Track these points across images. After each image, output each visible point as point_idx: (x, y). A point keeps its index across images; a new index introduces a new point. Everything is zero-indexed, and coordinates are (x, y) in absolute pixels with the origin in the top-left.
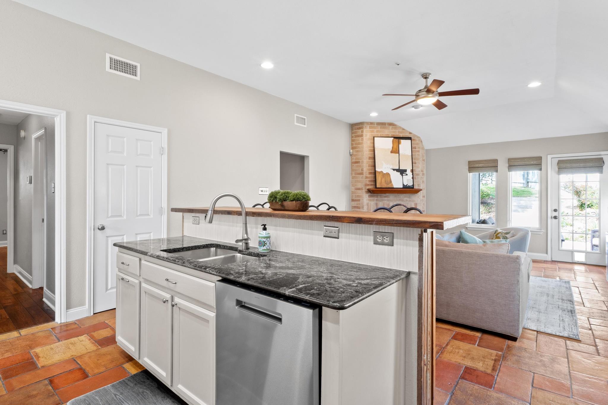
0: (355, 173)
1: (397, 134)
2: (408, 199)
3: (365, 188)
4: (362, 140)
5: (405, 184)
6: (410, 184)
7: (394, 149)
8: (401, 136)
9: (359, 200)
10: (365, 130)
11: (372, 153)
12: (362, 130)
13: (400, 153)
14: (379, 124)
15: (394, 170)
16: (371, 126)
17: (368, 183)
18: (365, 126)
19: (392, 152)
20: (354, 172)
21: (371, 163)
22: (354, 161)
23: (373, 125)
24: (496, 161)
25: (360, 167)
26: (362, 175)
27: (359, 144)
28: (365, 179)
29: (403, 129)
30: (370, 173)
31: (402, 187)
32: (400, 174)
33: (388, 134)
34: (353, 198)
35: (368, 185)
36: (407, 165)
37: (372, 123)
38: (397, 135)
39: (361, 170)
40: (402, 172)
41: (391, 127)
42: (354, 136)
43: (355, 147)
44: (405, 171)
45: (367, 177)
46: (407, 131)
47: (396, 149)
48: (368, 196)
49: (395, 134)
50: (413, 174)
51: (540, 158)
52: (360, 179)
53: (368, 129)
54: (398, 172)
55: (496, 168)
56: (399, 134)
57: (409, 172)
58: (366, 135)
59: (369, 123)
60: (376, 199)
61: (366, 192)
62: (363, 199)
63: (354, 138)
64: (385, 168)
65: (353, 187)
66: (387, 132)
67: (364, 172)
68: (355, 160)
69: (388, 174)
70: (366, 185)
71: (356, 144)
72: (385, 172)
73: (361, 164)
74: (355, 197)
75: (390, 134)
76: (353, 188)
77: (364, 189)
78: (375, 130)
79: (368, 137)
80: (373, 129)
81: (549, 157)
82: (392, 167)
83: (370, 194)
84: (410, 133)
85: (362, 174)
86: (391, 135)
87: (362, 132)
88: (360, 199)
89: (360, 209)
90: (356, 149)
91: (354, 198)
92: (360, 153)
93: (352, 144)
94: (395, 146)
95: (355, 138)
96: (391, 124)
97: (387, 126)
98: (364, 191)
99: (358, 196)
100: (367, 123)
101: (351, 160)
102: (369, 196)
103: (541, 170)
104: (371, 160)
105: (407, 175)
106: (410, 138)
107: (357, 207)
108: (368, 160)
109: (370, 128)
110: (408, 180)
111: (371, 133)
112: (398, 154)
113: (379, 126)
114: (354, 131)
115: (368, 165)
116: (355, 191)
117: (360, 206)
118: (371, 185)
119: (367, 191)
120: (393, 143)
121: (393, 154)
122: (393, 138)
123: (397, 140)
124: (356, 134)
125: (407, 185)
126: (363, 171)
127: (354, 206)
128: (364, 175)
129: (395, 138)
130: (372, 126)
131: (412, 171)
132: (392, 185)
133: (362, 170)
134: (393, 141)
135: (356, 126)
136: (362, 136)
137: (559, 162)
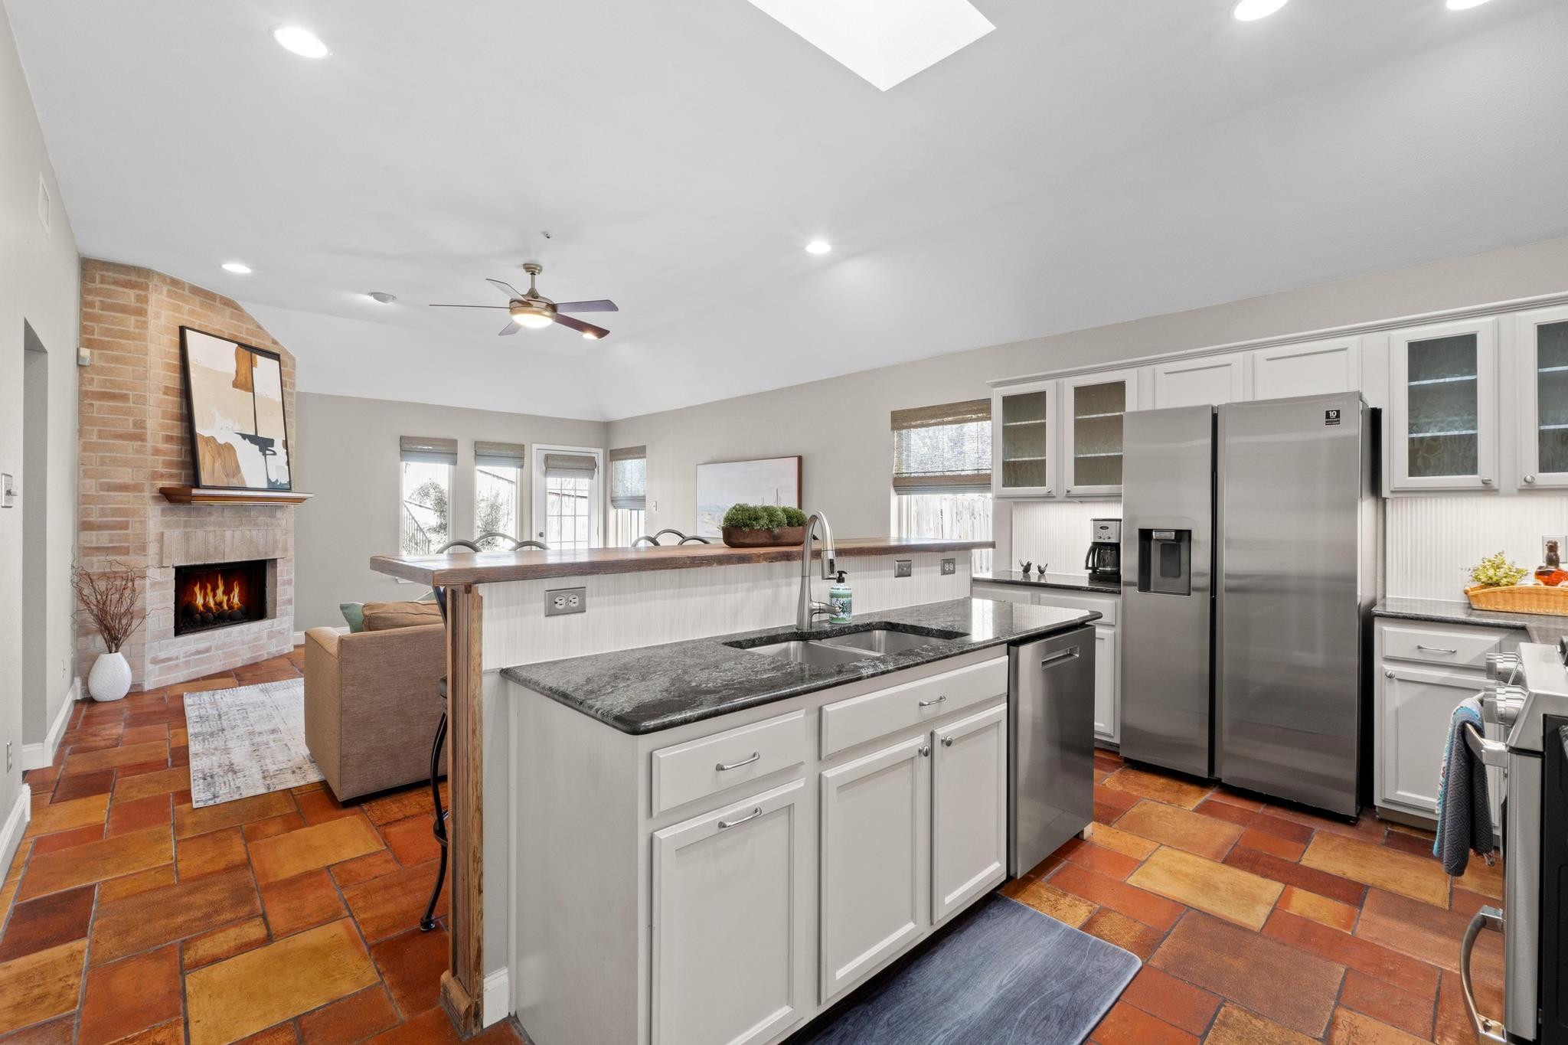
0: (99, 431)
1: (244, 336)
3: (152, 485)
4: (144, 325)
5: (273, 480)
6: (284, 480)
7: (242, 378)
8: (253, 345)
9: (124, 526)
10: (153, 297)
11: (173, 374)
12: (142, 293)
13: (255, 391)
14: (196, 291)
15: (244, 436)
16: (174, 291)
17: (161, 469)
18: (156, 285)
19: (236, 385)
20: (95, 428)
21: (170, 406)
22: (95, 388)
23: (179, 289)
24: (453, 443)
25: (128, 412)
26: (141, 443)
27: (125, 335)
28: (153, 455)
29: (260, 327)
30: (169, 439)
31: (265, 486)
32: (260, 450)
33: (220, 330)
34: (86, 519)
35: (162, 476)
36: (274, 428)
37: (175, 282)
38: (244, 339)
39: (135, 424)
40: (264, 445)
41: (228, 311)
42: (97, 304)
43: (101, 341)
44: (270, 442)
45: (156, 452)
46: (268, 335)
47: (246, 378)
48: (160, 511)
49: (239, 334)
50: (287, 453)
51: (521, 447)
52: (132, 456)
53: (164, 297)
54: (253, 445)
55: (455, 456)
56: (248, 337)
57: (278, 446)
58: (158, 315)
59: (169, 281)
60: (185, 521)
61: (154, 498)
62: (143, 523)
63: (97, 311)
64: (222, 429)
65: (88, 481)
66: (216, 322)
67: (149, 433)
68: (101, 387)
69: (229, 448)
70: (156, 476)
71: (108, 332)
72: (221, 441)
73: (131, 405)
74: (105, 515)
75: (226, 331)
76: (91, 486)
77: (147, 487)
78: (187, 307)
79: (163, 321)
80: (181, 303)
81: (535, 446)
82: (238, 428)
83: (166, 504)
84: (275, 343)
85: (140, 438)
86: (229, 333)
87: (143, 299)
88: (128, 523)
89: (127, 553)
90: (108, 350)
91: (94, 518)
92: (130, 368)
93: (84, 329)
94: (243, 368)
95: (102, 309)
96: (228, 303)
97: (218, 304)
98: (148, 494)
99: (116, 512)
100: (163, 278)
101: (81, 385)
102: (163, 510)
103: (522, 467)
104: (171, 398)
105: (275, 454)
106: (276, 356)
107: (114, 547)
108: (161, 396)
109: (170, 294)
110: (278, 468)
111: (172, 313)
112: (252, 394)
113: (198, 300)
114: (98, 285)
115: (160, 412)
116: (102, 493)
117: (126, 545)
118: (171, 476)
119: (160, 497)
120: (236, 359)
121: (238, 390)
122: (236, 345)
123: (247, 353)
124: (109, 300)
125: (277, 481)
126: (145, 428)
127: (94, 545)
128: (150, 443)
129: (241, 345)
130: (178, 291)
131: (286, 444)
132: (242, 479)
133: (140, 424)
134: (237, 354)
135: (107, 270)
136: (141, 312)
137: (547, 458)
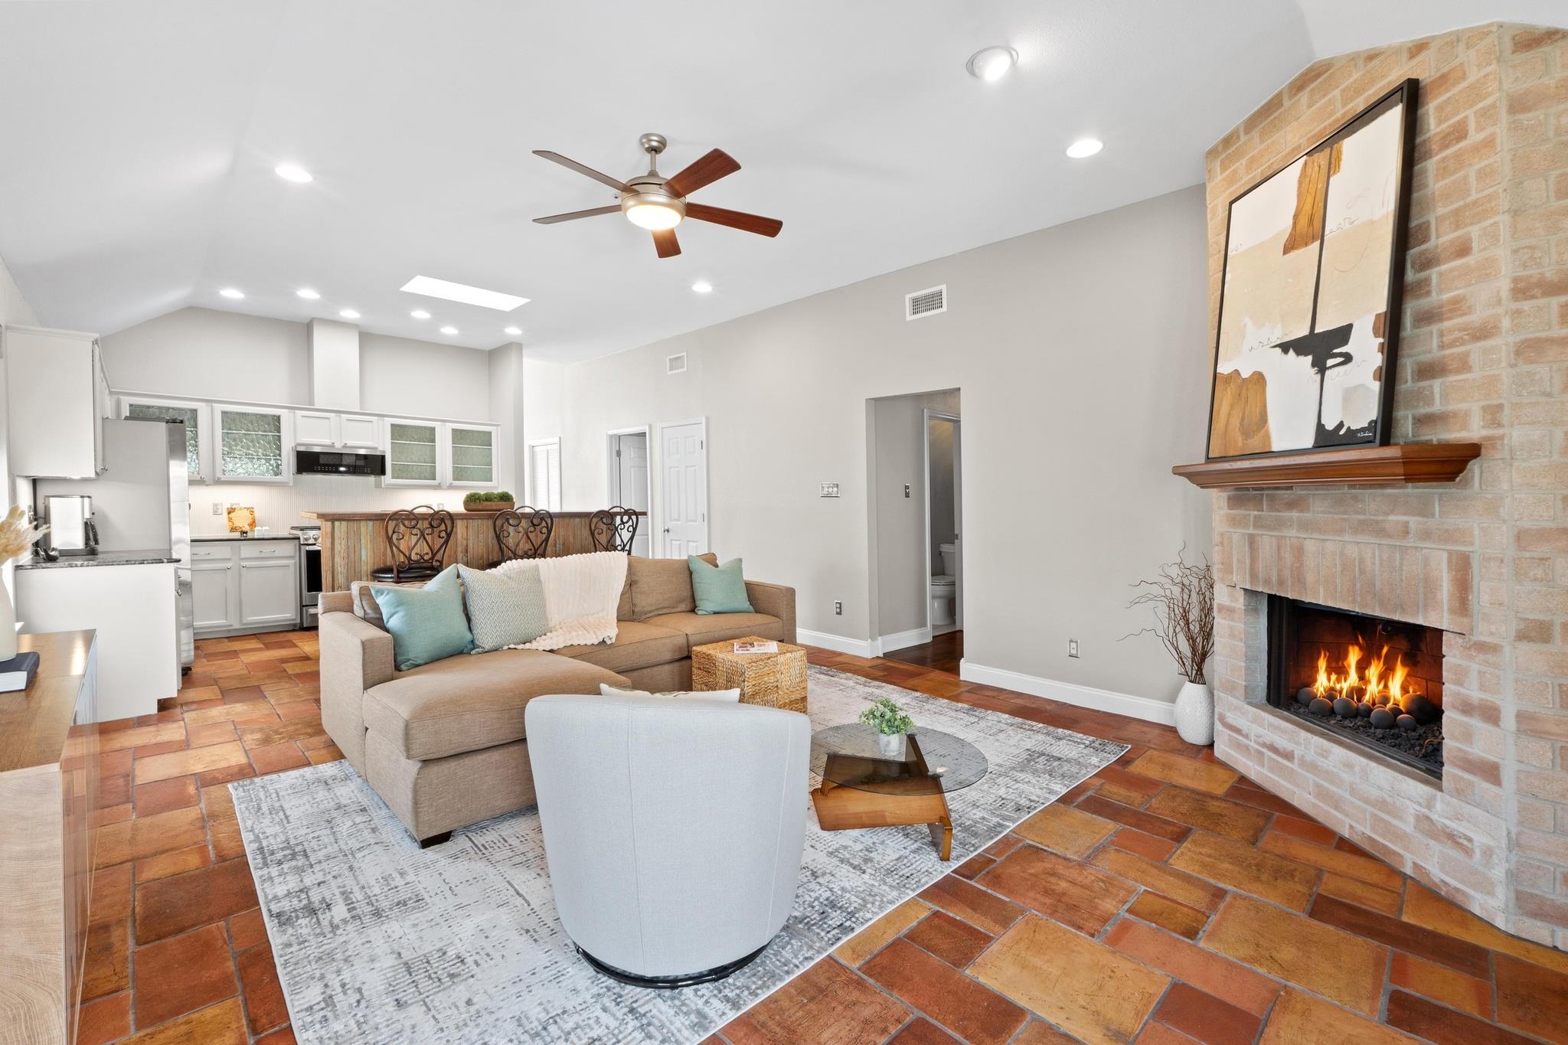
2: (1414, 522)
5: (1330, 426)
6: (1360, 418)
7: (1303, 224)
13: (1326, 231)
15: (1285, 347)
16: (1226, 158)
19: (1291, 245)
23: (1234, 143)
31: (1312, 442)
32: (1313, 365)
37: (1229, 142)
38: (1336, 122)
40: (1326, 349)
41: (1305, 96)
44: (1343, 334)
47: (1312, 214)
50: (1389, 349)
53: (1219, 177)
57: (1365, 340)
59: (1221, 148)
60: (1255, 517)
64: (1253, 348)
66: (1288, 138)
69: (1258, 383)
72: (1248, 373)
75: (1304, 140)
78: (1242, 163)
79: (1220, 213)
80: (1236, 165)
82: (1280, 334)
86: (1309, 140)
94: (1309, 197)
96: (1305, 80)
97: (1287, 103)
100: (1216, 152)
105: (1348, 358)
106: (1397, 95)
111: (1227, 192)
112: (1318, 246)
113: (1255, 134)
121: (1292, 255)
122: (1305, 159)
123: (1323, 157)
125: (1341, 425)
129: (1312, 150)
131: (1386, 324)
132: (1268, 436)
